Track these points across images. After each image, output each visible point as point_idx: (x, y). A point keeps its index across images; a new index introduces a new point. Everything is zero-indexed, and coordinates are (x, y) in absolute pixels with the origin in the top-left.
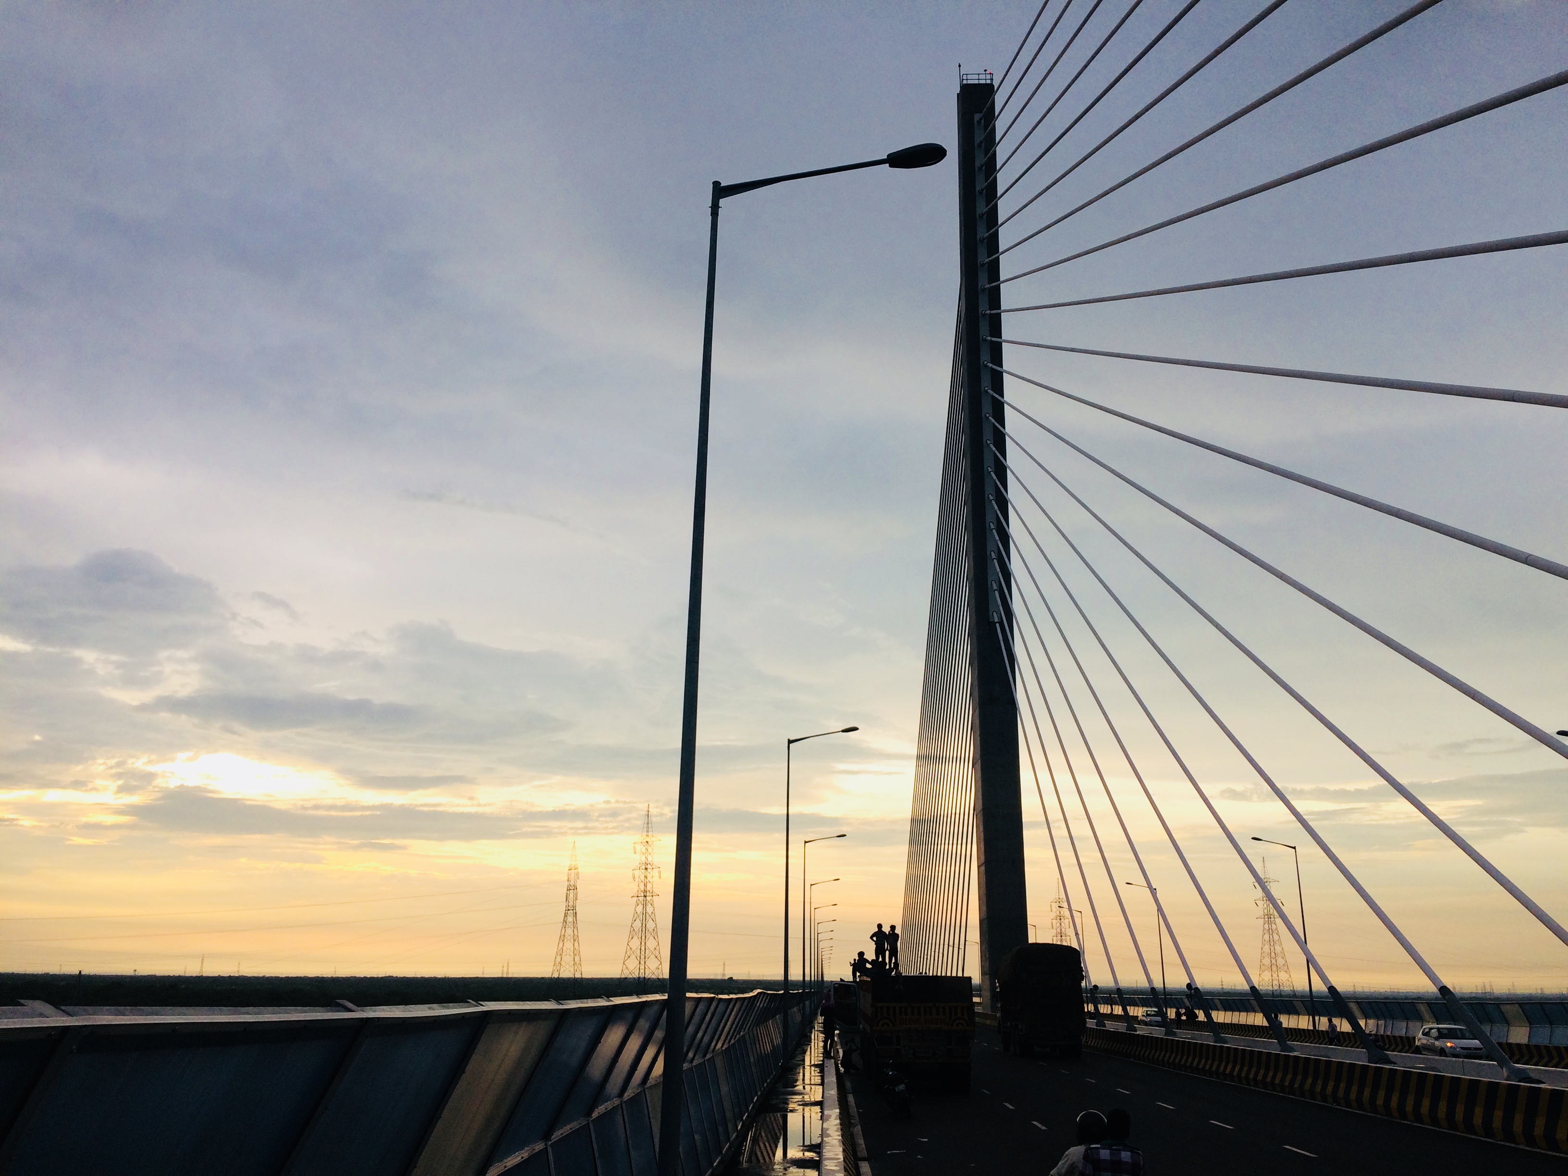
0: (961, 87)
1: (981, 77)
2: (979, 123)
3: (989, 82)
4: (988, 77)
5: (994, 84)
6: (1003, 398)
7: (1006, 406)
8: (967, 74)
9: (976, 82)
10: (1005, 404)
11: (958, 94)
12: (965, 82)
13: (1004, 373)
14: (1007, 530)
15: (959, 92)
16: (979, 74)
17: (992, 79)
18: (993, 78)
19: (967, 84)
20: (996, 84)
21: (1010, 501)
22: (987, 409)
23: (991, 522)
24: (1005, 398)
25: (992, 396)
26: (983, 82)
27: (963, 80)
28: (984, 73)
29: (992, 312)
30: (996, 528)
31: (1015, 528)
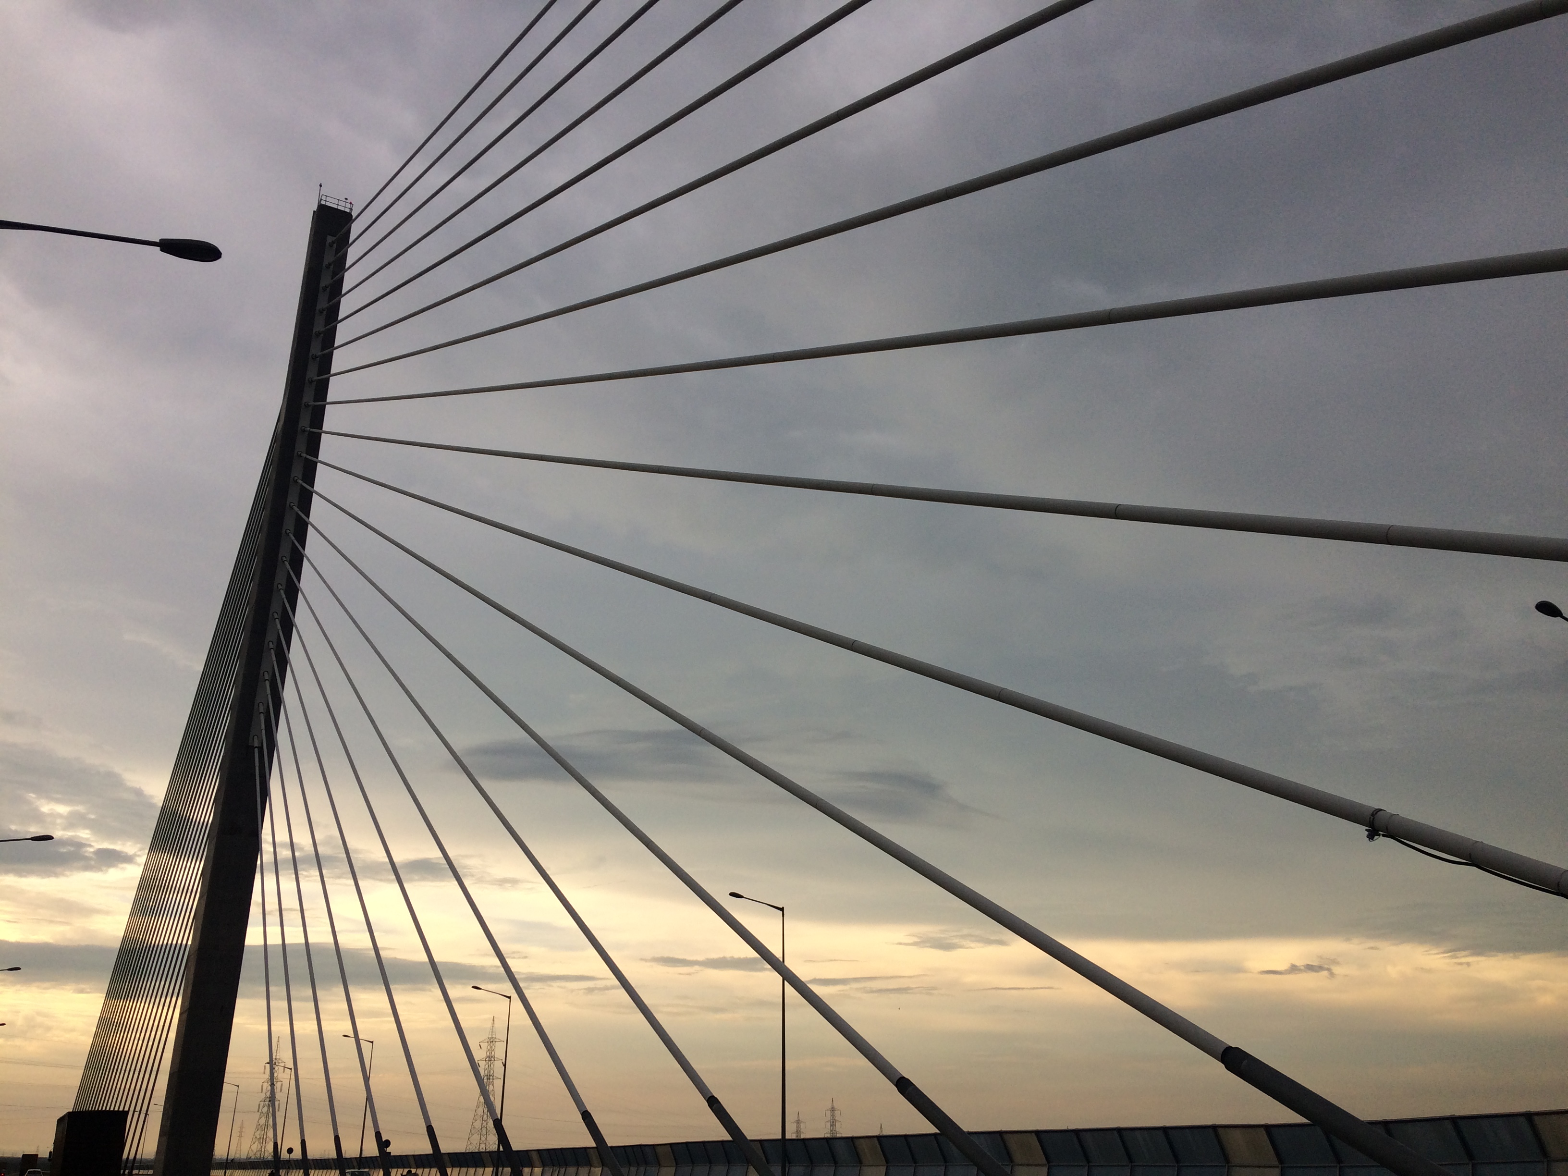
0: (318, 206)
1: (340, 203)
2: (331, 246)
3: (348, 210)
4: (348, 205)
5: (352, 214)
6: (309, 519)
7: (310, 527)
8: (326, 196)
9: (335, 206)
10: (309, 525)
11: (314, 211)
12: (323, 202)
13: (314, 494)
14: (287, 655)
15: (315, 210)
16: (339, 200)
17: (351, 209)
18: (353, 208)
19: (325, 205)
20: (354, 215)
21: (296, 626)
22: (289, 525)
23: (270, 641)
24: (310, 519)
25: (297, 513)
26: (342, 209)
27: (321, 200)
28: (345, 200)
29: (311, 430)
30: (275, 648)
31: (295, 654)
